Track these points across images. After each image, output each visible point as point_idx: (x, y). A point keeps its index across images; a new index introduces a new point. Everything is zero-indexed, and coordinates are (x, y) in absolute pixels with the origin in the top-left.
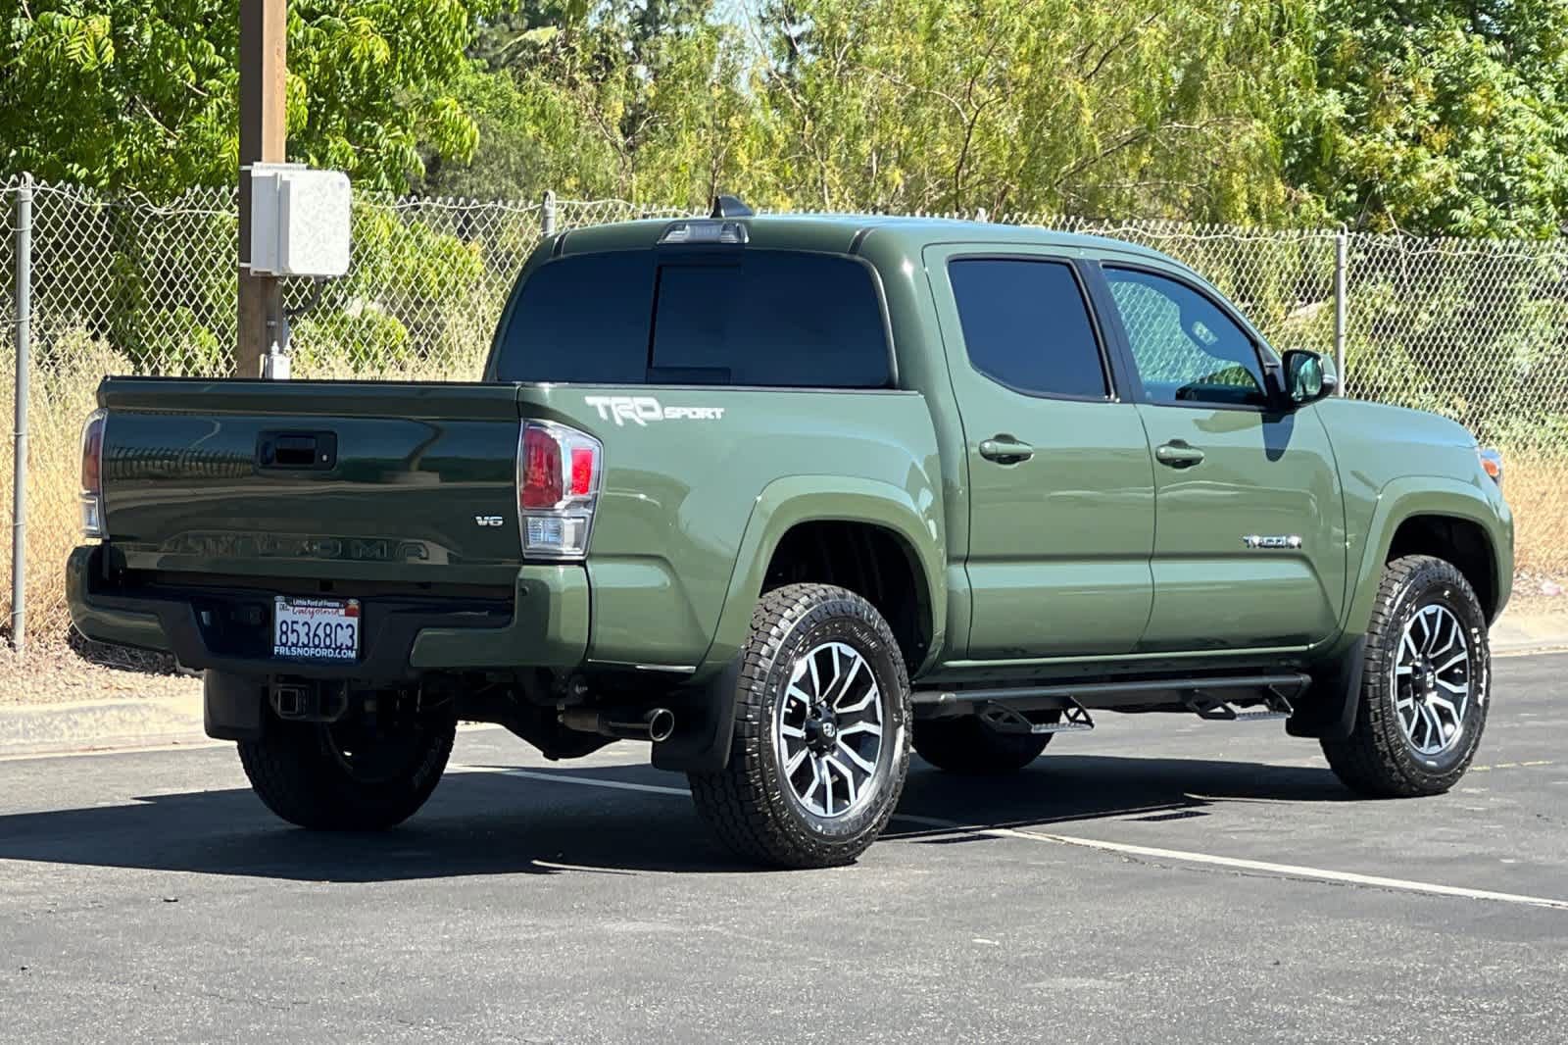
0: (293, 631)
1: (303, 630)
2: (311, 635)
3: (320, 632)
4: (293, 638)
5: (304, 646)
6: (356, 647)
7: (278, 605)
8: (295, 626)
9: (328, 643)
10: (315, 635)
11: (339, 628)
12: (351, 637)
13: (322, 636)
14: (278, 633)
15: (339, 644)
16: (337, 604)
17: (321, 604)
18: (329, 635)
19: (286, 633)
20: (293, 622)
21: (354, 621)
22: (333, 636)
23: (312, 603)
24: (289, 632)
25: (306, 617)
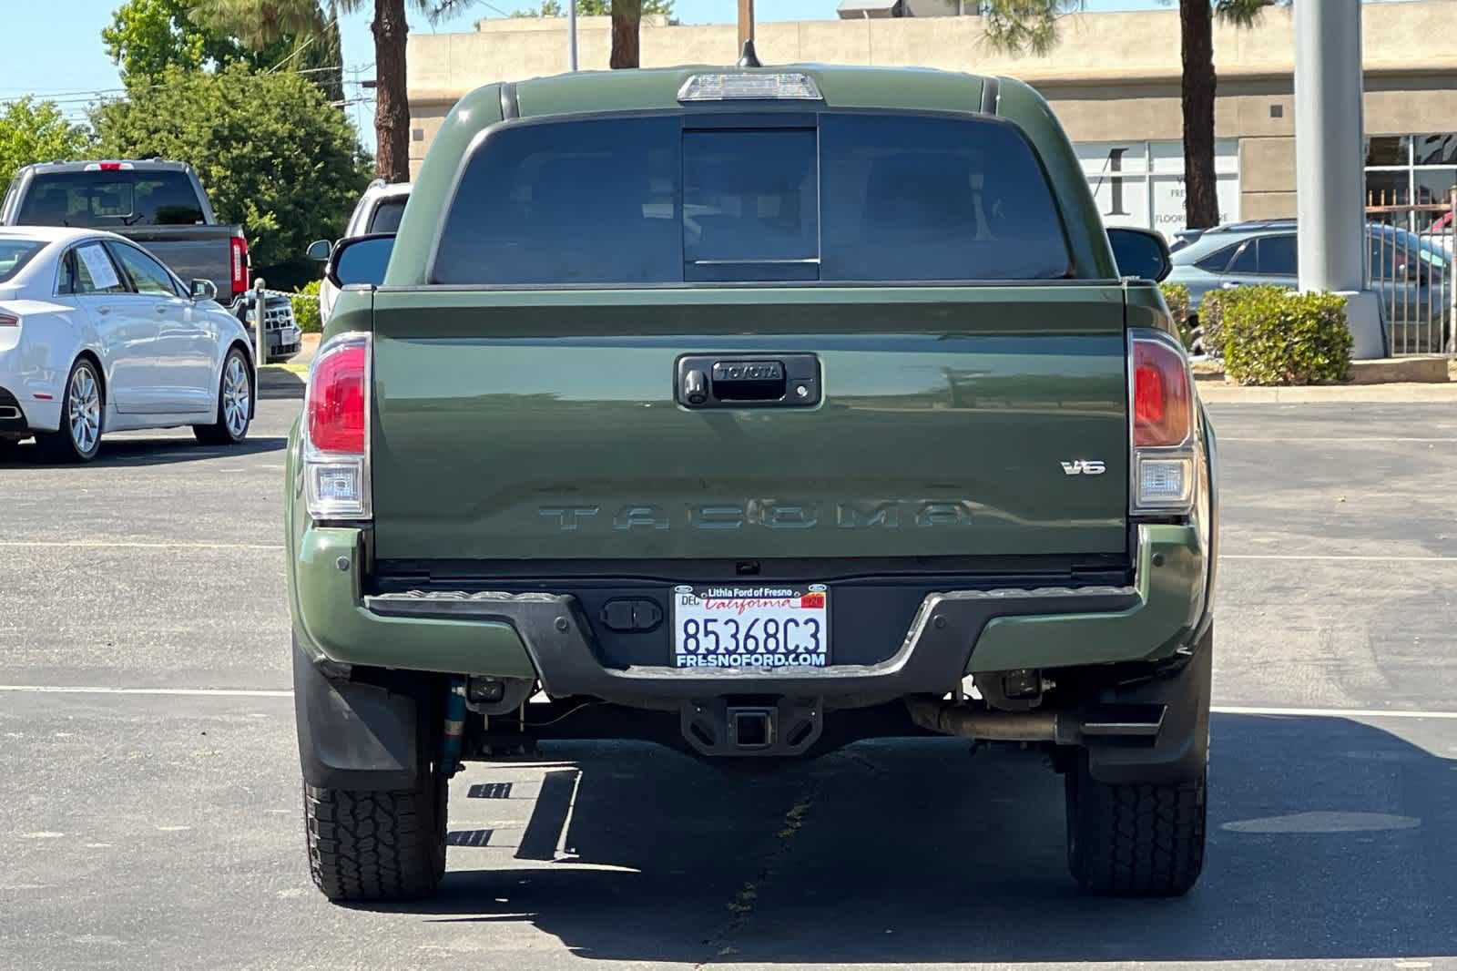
0: (707, 633)
1: (725, 633)
2: (741, 636)
3: (758, 631)
4: (707, 643)
5: (729, 652)
6: (823, 648)
7: (678, 598)
8: (711, 627)
9: (772, 644)
10: (748, 636)
11: (791, 625)
12: (814, 636)
13: (762, 637)
14: (680, 636)
15: (791, 647)
16: (789, 592)
17: (757, 593)
18: (774, 636)
19: (695, 636)
20: (706, 621)
21: (821, 614)
22: (781, 636)
23: (742, 593)
24: (701, 635)
25: (732, 612)
